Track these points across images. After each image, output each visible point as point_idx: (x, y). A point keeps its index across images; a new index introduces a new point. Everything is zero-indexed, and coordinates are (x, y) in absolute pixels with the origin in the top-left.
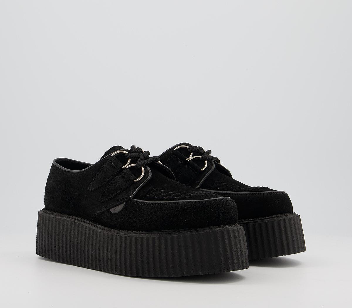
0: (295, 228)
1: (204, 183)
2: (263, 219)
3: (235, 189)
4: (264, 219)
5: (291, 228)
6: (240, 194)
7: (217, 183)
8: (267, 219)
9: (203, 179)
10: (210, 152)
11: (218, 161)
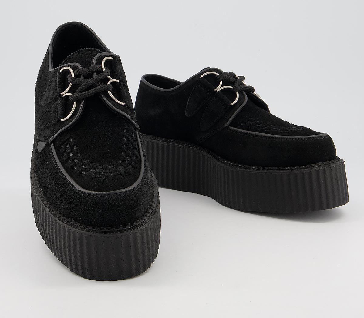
0: (337, 179)
1: (234, 120)
2: (299, 169)
3: (270, 130)
4: (301, 169)
5: (332, 180)
6: (275, 138)
7: (249, 121)
8: (304, 168)
9: (233, 115)
10: (243, 78)
11: (252, 89)
